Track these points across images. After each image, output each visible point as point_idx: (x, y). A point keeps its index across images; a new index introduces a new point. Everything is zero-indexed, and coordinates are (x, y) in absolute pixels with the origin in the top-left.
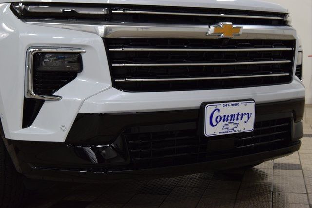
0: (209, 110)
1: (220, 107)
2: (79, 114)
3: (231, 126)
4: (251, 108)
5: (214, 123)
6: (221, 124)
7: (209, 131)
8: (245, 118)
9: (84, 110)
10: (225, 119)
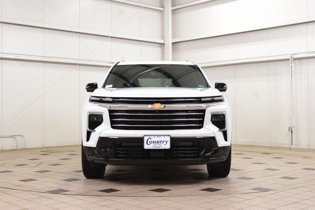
0: (146, 139)
1: (152, 137)
2: (100, 137)
3: (157, 146)
4: (168, 139)
5: (149, 143)
6: (152, 144)
7: (146, 147)
8: (165, 143)
9: (101, 136)
10: (154, 142)
